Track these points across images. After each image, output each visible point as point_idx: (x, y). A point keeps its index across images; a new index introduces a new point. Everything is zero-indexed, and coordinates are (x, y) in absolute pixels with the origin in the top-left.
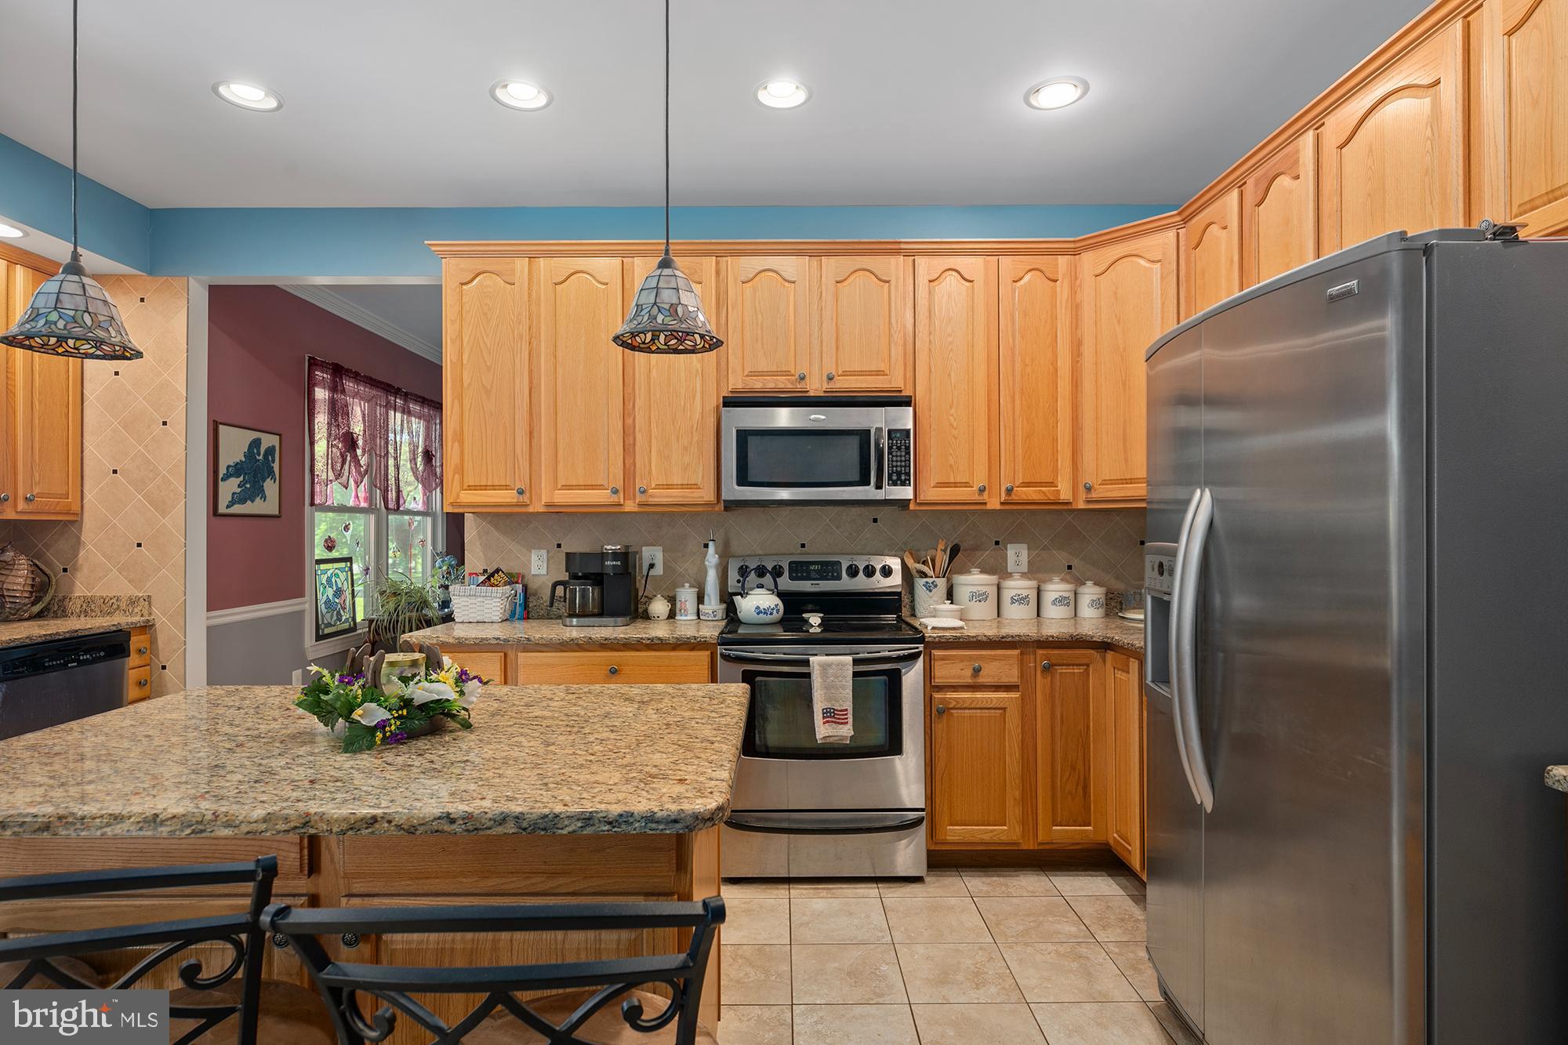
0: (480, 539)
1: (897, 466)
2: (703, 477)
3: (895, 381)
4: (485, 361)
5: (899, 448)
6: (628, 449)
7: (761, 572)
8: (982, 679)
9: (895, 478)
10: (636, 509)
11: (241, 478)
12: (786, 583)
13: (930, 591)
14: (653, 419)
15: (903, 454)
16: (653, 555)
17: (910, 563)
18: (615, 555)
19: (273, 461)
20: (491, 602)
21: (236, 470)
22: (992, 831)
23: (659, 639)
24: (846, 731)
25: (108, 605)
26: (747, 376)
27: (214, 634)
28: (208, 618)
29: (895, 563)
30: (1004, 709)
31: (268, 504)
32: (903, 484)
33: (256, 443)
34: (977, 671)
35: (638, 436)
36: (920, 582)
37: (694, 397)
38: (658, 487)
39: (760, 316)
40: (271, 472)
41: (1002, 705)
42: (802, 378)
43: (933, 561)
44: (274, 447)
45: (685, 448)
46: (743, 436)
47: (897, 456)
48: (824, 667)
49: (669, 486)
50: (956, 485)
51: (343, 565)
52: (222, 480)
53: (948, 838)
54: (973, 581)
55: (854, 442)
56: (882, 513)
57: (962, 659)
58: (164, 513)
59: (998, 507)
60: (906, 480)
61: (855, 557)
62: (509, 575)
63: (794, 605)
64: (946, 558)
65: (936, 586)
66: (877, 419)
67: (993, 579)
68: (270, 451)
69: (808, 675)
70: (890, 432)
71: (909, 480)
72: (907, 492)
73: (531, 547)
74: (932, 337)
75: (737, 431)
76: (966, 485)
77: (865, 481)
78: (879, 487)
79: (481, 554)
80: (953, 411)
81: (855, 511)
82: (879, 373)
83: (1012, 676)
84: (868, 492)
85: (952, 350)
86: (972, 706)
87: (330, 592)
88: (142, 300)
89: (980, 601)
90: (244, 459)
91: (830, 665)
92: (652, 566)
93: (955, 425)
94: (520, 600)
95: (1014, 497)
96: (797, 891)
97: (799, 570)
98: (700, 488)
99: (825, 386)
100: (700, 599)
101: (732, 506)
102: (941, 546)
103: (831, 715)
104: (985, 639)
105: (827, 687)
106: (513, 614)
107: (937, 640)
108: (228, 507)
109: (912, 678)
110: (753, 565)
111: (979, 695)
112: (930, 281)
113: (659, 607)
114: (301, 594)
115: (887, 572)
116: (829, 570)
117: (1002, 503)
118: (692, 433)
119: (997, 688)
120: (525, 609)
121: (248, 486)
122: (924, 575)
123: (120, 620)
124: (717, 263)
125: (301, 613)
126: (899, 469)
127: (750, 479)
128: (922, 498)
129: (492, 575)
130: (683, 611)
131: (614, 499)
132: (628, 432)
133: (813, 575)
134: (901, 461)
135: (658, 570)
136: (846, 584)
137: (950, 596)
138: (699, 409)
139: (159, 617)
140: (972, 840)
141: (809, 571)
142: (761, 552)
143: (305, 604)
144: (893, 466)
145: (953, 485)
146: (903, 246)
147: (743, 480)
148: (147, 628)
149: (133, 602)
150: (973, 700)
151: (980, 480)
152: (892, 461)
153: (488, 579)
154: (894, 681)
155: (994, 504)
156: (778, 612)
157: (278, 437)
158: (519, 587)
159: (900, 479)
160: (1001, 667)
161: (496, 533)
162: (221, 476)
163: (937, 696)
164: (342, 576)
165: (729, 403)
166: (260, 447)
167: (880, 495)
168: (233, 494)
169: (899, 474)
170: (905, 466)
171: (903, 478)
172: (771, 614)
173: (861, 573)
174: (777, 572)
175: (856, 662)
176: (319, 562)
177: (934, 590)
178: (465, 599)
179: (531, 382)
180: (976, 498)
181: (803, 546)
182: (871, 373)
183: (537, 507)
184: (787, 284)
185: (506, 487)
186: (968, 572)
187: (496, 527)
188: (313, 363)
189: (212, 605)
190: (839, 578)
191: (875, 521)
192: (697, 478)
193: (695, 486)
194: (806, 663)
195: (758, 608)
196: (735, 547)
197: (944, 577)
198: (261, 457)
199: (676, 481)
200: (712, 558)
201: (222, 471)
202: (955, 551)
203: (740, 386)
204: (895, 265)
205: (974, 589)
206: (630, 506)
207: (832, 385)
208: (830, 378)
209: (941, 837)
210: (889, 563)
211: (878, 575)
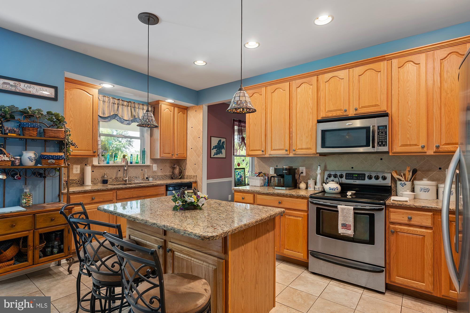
0: (258, 164)
1: (381, 139)
2: (312, 146)
3: (383, 108)
4: (255, 117)
5: (382, 133)
6: (290, 138)
7: (335, 176)
8: (412, 222)
9: (380, 143)
10: (293, 156)
11: (216, 149)
12: (344, 180)
13: (403, 186)
14: (298, 129)
15: (384, 134)
16: (303, 169)
17: (395, 175)
18: (286, 169)
19: (224, 145)
20: (257, 181)
21: (215, 147)
22: (417, 284)
23: (292, 195)
24: (350, 233)
25: (190, 177)
26: (327, 112)
27: (208, 184)
28: (207, 181)
29: (389, 176)
30: (424, 236)
31: (223, 155)
32: (384, 146)
33: (220, 141)
34: (410, 219)
35: (293, 134)
36: (399, 183)
37: (310, 121)
38: (299, 149)
39: (331, 92)
40: (224, 147)
41: (422, 234)
42: (346, 111)
43: (404, 175)
44: (224, 141)
45: (307, 137)
46: (324, 132)
47: (381, 135)
48: (343, 209)
49: (302, 149)
50: (410, 145)
51: (242, 170)
52: (212, 150)
53: (396, 281)
54: (421, 184)
55: (365, 131)
56: (385, 156)
57: (403, 214)
58: (199, 157)
59: (433, 154)
60: (385, 144)
61: (371, 172)
62: (265, 174)
63: (345, 188)
64: (411, 174)
65: (405, 185)
66: (374, 123)
67: (434, 183)
68: (223, 142)
69: (338, 211)
70: (378, 127)
71: (387, 144)
72: (385, 149)
73: (270, 167)
74: (399, 89)
75: (322, 130)
76: (416, 145)
77: (368, 145)
78: (373, 147)
79: (258, 168)
80: (409, 117)
81: (373, 156)
82: (376, 105)
83: (429, 223)
84: (369, 149)
85: (409, 93)
86: (408, 232)
87: (239, 176)
88: (196, 111)
89: (425, 192)
90: (217, 145)
91: (345, 209)
92: (302, 173)
93: (410, 122)
94: (266, 181)
95: (441, 150)
96: (333, 282)
97: (349, 176)
98: (311, 149)
99: (355, 112)
100: (316, 184)
101: (322, 155)
102: (408, 169)
103: (344, 226)
104: (414, 207)
105: (344, 217)
106: (265, 185)
107: (391, 205)
108: (213, 156)
109: (379, 218)
110: (333, 173)
111: (411, 228)
112: (399, 68)
113: (302, 185)
114: (231, 177)
115: (384, 178)
116: (361, 176)
117: (434, 152)
118: (309, 132)
119: (421, 227)
120: (268, 183)
121: (218, 151)
122: (400, 180)
123: (192, 180)
124: (317, 78)
125: (231, 181)
126: (382, 140)
127: (327, 146)
128: (394, 150)
129: (260, 174)
130: (309, 187)
131: (287, 153)
132: (290, 133)
133: (355, 178)
134: (383, 137)
135: (304, 174)
136: (367, 182)
137: (413, 190)
138: (311, 124)
139: (198, 181)
140: (407, 284)
141: (353, 177)
142: (337, 170)
143: (232, 179)
144: (379, 139)
145: (409, 145)
146: (386, 57)
147: (323, 146)
148: (196, 182)
149: (194, 176)
150: (408, 230)
151: (423, 142)
152: (379, 137)
153: (259, 175)
154: (372, 218)
155: (430, 152)
156: (337, 189)
157: (225, 139)
158: (267, 177)
159: (382, 143)
160: (422, 219)
161: (261, 162)
162: (212, 149)
163: (391, 226)
164: (242, 173)
165: (319, 122)
166: (221, 141)
167: (375, 150)
168: (215, 153)
169: (382, 142)
170: (385, 139)
171: (384, 143)
172: (335, 190)
173: (373, 178)
174: (341, 176)
175: (354, 209)
176: (236, 169)
177: (405, 186)
178: (251, 180)
179: (266, 121)
180: (421, 150)
181: (352, 168)
182: (373, 106)
183: (267, 155)
184: (340, 80)
185: (259, 150)
186: (421, 179)
187: (262, 161)
188: (234, 120)
189: (208, 178)
190: (364, 179)
191: (381, 159)
192: (310, 146)
193: (310, 149)
194: (336, 207)
195: (330, 188)
196: (328, 168)
197: (410, 181)
198: (221, 144)
199: (304, 147)
200: (319, 171)
201: (212, 148)
202: (414, 172)
203: (324, 116)
204: (383, 65)
205: (422, 187)
206: (291, 155)
207: (357, 112)
208: (356, 110)
209: (393, 280)
210: (386, 175)
211: (380, 179)
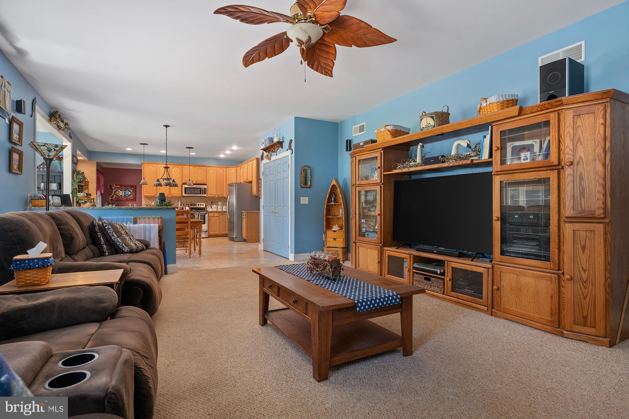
3: (204, 182)
4: (149, 177)
8: (215, 216)
10: (170, 197)
15: (205, 191)
17: (206, 204)
22: (216, 232)
29: (204, 204)
30: (217, 219)
34: (214, 215)
36: (207, 206)
37: (178, 183)
42: (193, 181)
45: (177, 189)
46: (185, 188)
50: (212, 194)
54: (214, 206)
55: (200, 189)
56: (202, 198)
57: (212, 214)
61: (199, 203)
66: (202, 187)
67: (217, 206)
70: (204, 188)
72: (206, 195)
74: (209, 177)
78: (202, 194)
80: (211, 186)
81: (199, 197)
83: (218, 216)
84: (201, 195)
85: (211, 178)
86: (213, 219)
89: (215, 208)
95: (219, 196)
97: (191, 205)
99: (196, 182)
101: (183, 196)
102: (210, 202)
104: (215, 212)
107: (209, 212)
109: (207, 216)
112: (209, 170)
115: (203, 205)
119: (216, 217)
122: (208, 205)
124: (181, 166)
128: (208, 196)
131: (167, 195)
137: (211, 208)
140: (213, 234)
141: (193, 205)
146: (205, 166)
147: (185, 193)
151: (215, 194)
154: (204, 216)
155: (216, 197)
159: (205, 194)
160: (217, 215)
163: (209, 218)
165: (183, 184)
167: (202, 196)
173: (200, 205)
177: (209, 207)
180: (214, 196)
182: (201, 181)
184: (191, 169)
185: (152, 194)
186: (213, 204)
190: (197, 206)
192: (179, 193)
196: (182, 202)
197: (210, 205)
199: (176, 193)
200: (180, 203)
202: (212, 202)
203: (185, 182)
204: (204, 168)
207: (197, 182)
208: (196, 181)
209: (210, 233)
210: (203, 204)
211: (202, 205)
